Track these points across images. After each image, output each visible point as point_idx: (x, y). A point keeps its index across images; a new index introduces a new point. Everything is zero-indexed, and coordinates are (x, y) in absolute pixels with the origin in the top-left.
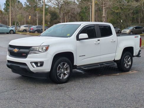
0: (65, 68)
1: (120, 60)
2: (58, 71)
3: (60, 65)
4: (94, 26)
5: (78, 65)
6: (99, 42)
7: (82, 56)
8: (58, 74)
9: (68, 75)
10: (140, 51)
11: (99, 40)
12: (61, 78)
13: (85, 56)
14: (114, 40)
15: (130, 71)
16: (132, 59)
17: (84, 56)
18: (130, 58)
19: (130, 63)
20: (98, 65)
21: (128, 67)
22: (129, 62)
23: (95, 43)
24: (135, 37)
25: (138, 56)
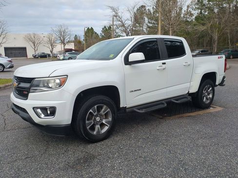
0: (103, 114)
1: (197, 92)
2: (87, 122)
3: (91, 111)
4: (156, 41)
5: (128, 106)
6: (164, 66)
7: (136, 91)
8: (88, 128)
9: (109, 126)
10: (224, 77)
11: (164, 64)
12: (95, 133)
13: (140, 90)
14: (189, 63)
15: (211, 107)
16: (213, 90)
17: (138, 90)
18: (211, 89)
19: (211, 96)
20: (163, 104)
21: (208, 101)
22: (209, 94)
23: (158, 68)
24: (219, 58)
25: (221, 84)
